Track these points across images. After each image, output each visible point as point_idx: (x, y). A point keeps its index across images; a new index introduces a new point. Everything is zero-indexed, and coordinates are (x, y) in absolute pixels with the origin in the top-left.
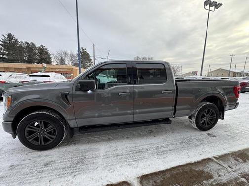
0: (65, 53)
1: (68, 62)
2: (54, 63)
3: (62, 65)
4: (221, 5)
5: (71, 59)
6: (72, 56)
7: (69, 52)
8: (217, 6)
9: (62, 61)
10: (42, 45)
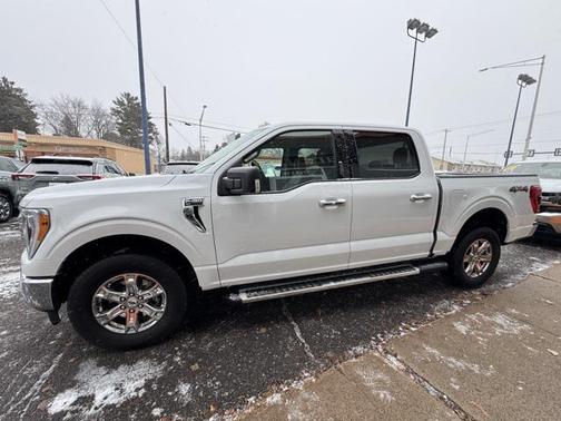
0: (79, 105)
1: (86, 130)
2: (46, 132)
3: (70, 135)
4: (436, 31)
5: (97, 123)
6: (98, 114)
7: (89, 103)
8: (430, 33)
9: (70, 127)
10: (5, 80)
